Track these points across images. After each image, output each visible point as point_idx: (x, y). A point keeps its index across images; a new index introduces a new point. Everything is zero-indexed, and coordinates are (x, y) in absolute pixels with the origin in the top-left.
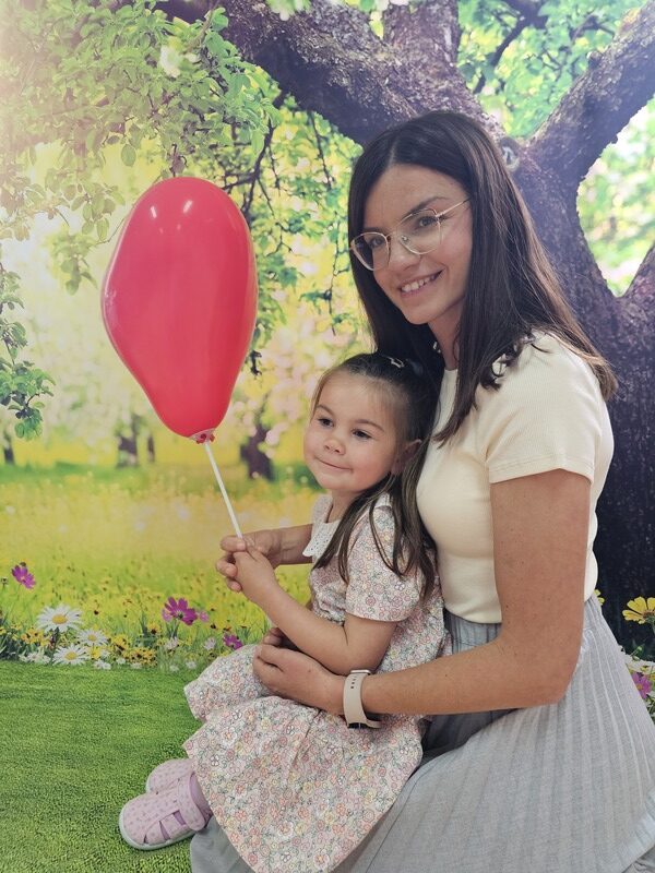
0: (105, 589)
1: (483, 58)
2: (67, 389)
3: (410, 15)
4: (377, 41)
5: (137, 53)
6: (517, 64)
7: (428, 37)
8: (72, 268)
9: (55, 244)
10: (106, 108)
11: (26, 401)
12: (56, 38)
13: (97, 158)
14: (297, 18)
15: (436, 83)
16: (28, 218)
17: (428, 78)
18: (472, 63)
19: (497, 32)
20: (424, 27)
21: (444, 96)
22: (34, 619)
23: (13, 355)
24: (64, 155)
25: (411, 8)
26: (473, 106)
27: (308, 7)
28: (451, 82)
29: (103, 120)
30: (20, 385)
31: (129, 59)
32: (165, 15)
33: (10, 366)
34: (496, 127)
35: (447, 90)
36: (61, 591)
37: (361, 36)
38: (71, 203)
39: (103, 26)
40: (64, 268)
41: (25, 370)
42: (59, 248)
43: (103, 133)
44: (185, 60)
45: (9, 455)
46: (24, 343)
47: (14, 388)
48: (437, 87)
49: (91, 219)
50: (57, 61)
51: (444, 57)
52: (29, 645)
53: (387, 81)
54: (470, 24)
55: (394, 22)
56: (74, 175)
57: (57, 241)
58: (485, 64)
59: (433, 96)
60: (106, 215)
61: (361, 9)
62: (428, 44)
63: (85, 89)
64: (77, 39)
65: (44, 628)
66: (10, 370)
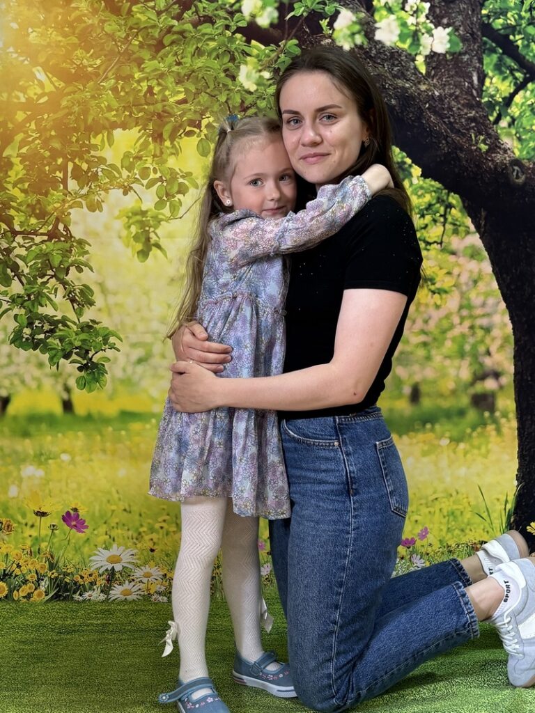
0: (162, 528)
1: (501, 100)
2: (134, 345)
3: (447, 61)
4: (420, 76)
5: (216, 64)
6: (524, 108)
7: (460, 77)
8: (143, 240)
9: (127, 217)
10: (183, 106)
11: (90, 356)
12: (140, 41)
13: (174, 146)
14: (356, 50)
15: (465, 111)
16: (102, 192)
17: (459, 106)
18: (493, 102)
19: (511, 83)
20: (457, 70)
21: (472, 122)
22: (87, 561)
23: (79, 313)
24: (142, 140)
25: (448, 56)
26: (493, 133)
27: (366, 43)
28: (477, 112)
29: (182, 116)
30: (83, 341)
31: (208, 68)
32: (244, 39)
33: (74, 323)
34: (509, 152)
35: (474, 117)
36: (116, 533)
37: (407, 70)
38: (145, 182)
39: (184, 37)
40: (136, 238)
41: (91, 327)
42: (131, 221)
43: (181, 126)
44: (261, 77)
45: (68, 406)
46: (91, 303)
47: (78, 343)
48: (466, 114)
49: (164, 198)
50: (140, 62)
51: (472, 93)
52: (84, 585)
53: (427, 106)
54: (492, 71)
55: (434, 64)
56: (150, 160)
57: (130, 214)
58: (502, 104)
59: (463, 120)
60: (180, 196)
61: (409, 51)
62: (461, 82)
63: (165, 88)
64: (160, 45)
65: (98, 569)
66: (75, 328)
